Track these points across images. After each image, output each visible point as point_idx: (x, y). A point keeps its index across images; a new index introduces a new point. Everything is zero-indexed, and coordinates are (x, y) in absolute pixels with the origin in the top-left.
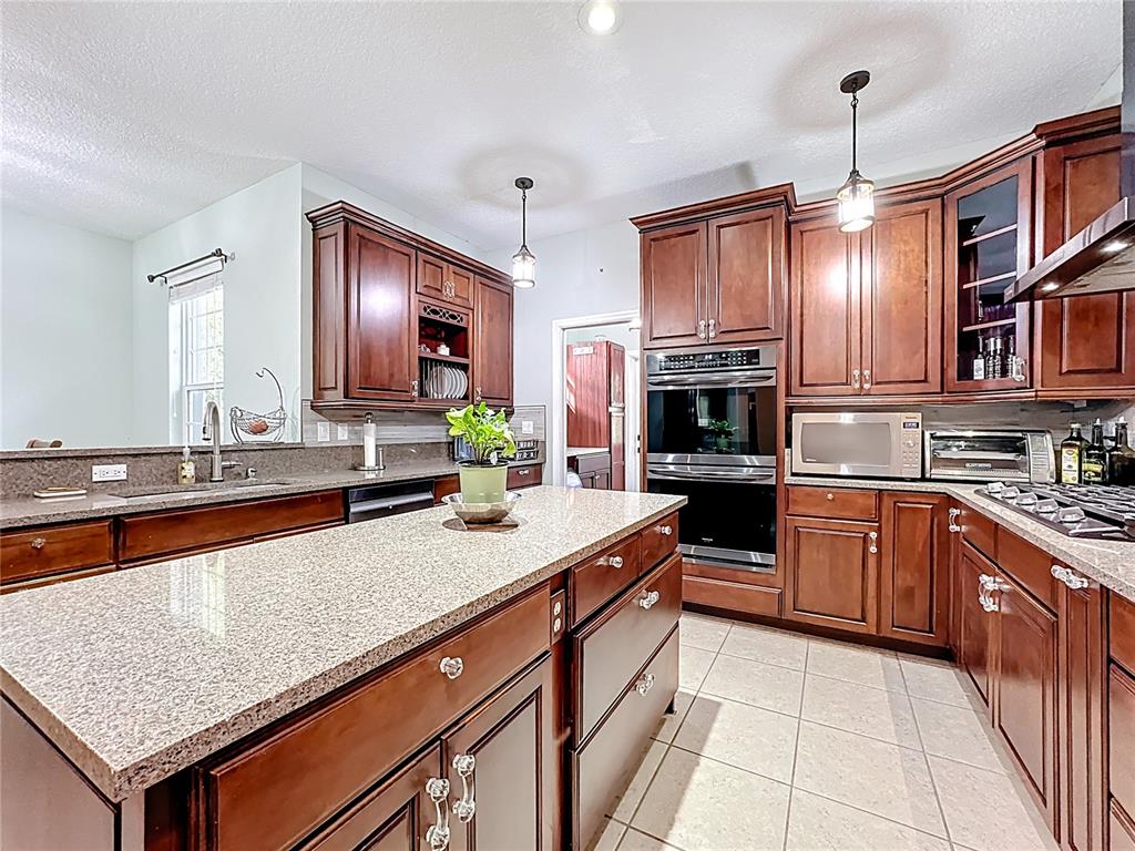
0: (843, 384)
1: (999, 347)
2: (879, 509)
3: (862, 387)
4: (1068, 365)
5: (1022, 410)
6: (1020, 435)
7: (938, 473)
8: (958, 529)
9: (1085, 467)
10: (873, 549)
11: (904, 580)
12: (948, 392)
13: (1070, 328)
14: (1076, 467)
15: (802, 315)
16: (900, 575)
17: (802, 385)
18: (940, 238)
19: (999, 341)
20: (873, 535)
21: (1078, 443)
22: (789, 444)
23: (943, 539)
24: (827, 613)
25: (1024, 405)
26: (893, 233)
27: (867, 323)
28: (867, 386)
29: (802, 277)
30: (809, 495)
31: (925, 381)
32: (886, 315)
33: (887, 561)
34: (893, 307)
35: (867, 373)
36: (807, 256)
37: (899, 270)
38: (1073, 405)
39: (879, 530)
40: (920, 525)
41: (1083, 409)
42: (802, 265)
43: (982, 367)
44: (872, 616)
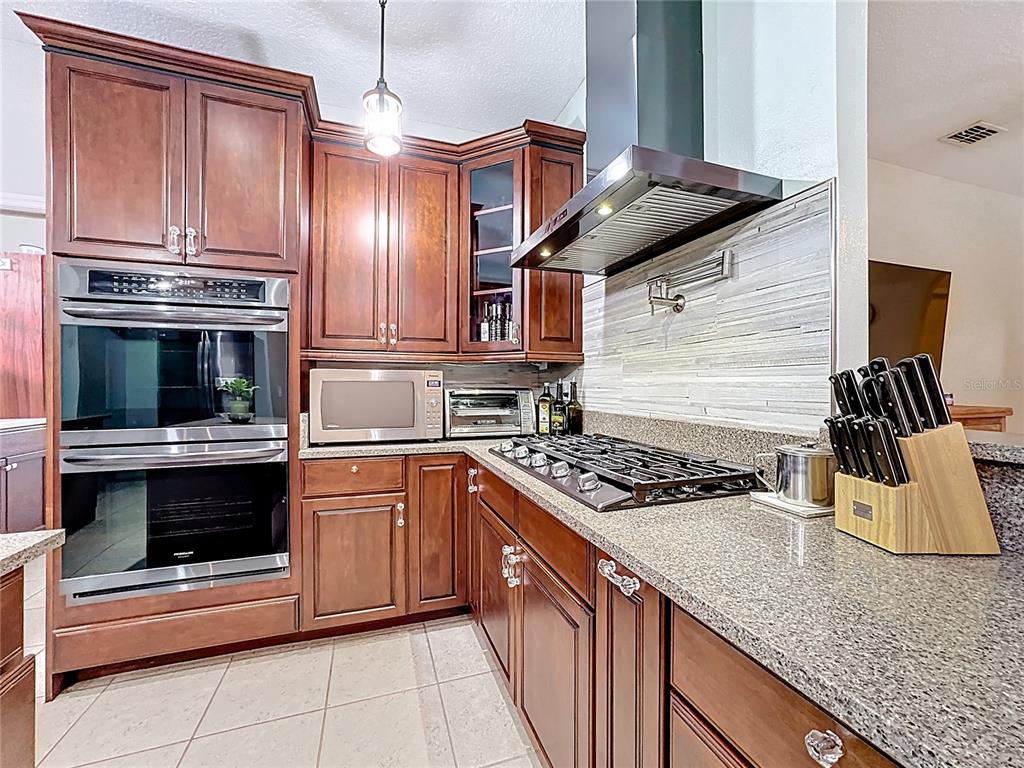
0: (369, 338)
1: (499, 312)
2: (405, 476)
3: (388, 342)
4: (546, 333)
5: (510, 371)
6: (514, 392)
7: (456, 431)
8: (475, 489)
9: (553, 418)
10: (400, 522)
11: (430, 547)
12: (463, 352)
13: (547, 301)
14: (547, 419)
15: (325, 252)
16: (426, 543)
17: (324, 336)
18: (457, 203)
19: (499, 307)
20: (401, 506)
21: (548, 399)
22: (305, 407)
23: (463, 497)
24: (353, 608)
25: (512, 367)
26: (419, 186)
27: (394, 273)
28: (393, 341)
29: (326, 207)
30: (330, 470)
31: (444, 340)
32: (411, 268)
33: (414, 531)
34: (418, 262)
35: (393, 327)
36: (333, 183)
37: (423, 224)
38: (538, 367)
39: (406, 500)
40: (443, 486)
41: (544, 371)
42: (326, 194)
43: (487, 329)
44: (400, 598)
